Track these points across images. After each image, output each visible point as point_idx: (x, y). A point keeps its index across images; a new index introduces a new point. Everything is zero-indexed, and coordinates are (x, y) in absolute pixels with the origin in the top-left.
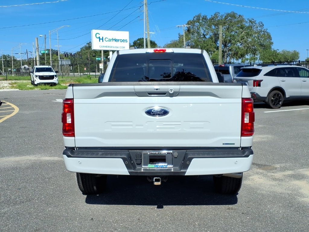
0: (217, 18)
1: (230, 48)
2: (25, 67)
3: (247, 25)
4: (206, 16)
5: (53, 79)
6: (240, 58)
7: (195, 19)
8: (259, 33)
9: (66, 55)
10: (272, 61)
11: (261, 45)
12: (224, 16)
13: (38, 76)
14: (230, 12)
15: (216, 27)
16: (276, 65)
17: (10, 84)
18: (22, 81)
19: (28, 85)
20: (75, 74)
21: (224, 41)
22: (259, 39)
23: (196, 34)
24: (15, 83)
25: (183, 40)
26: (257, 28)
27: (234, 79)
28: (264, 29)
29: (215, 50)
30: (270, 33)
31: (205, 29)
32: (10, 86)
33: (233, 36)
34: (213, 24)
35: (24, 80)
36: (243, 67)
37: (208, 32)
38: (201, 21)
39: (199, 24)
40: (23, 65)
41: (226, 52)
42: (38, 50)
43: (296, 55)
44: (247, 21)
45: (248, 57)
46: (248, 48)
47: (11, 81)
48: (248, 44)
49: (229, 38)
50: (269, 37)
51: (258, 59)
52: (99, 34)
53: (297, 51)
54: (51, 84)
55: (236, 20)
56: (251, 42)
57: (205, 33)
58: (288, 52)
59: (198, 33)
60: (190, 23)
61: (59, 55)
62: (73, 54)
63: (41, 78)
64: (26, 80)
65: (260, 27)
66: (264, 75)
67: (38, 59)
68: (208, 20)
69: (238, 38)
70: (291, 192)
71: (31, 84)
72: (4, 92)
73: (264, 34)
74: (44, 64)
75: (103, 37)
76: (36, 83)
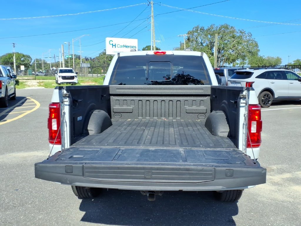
0: (213, 29)
1: (223, 55)
2: (53, 69)
3: (238, 35)
4: (204, 27)
5: (73, 79)
6: (232, 63)
7: (194, 30)
8: (248, 41)
9: (87, 59)
10: (259, 65)
11: (250, 52)
12: (219, 27)
13: (61, 77)
14: (223, 24)
15: (212, 36)
16: (266, 69)
17: (38, 83)
18: (48, 80)
19: (53, 83)
20: (94, 75)
21: (218, 48)
22: (248, 47)
23: (195, 42)
24: (42, 82)
25: (184, 47)
26: (246, 37)
27: (228, 81)
28: (252, 38)
29: (211, 56)
30: (257, 42)
31: (202, 38)
32: (38, 84)
33: (226, 44)
34: (209, 34)
35: (50, 80)
36: (236, 70)
37: (205, 41)
38: (199, 31)
39: (197, 34)
40: (52, 67)
41: (219, 57)
42: (64, 55)
43: (279, 60)
44: (238, 31)
45: (238, 62)
46: (238, 54)
47: (39, 80)
48: (239, 51)
49: (222, 46)
50: (257, 45)
51: (247, 63)
52: (112, 41)
53: (280, 57)
54: (72, 83)
55: (228, 31)
56: (241, 50)
57: (202, 42)
58: (273, 58)
59: (196, 41)
60: (190, 33)
61: (81, 59)
62: (92, 58)
63: (64, 78)
64: (51, 79)
65: (249, 37)
66: (256, 78)
67: (63, 62)
68: (205, 31)
69: (229, 46)
70: (293, 200)
71: (55, 83)
72: (32, 89)
73: (252, 43)
74: (68, 67)
75: (115, 44)
76: (59, 82)
